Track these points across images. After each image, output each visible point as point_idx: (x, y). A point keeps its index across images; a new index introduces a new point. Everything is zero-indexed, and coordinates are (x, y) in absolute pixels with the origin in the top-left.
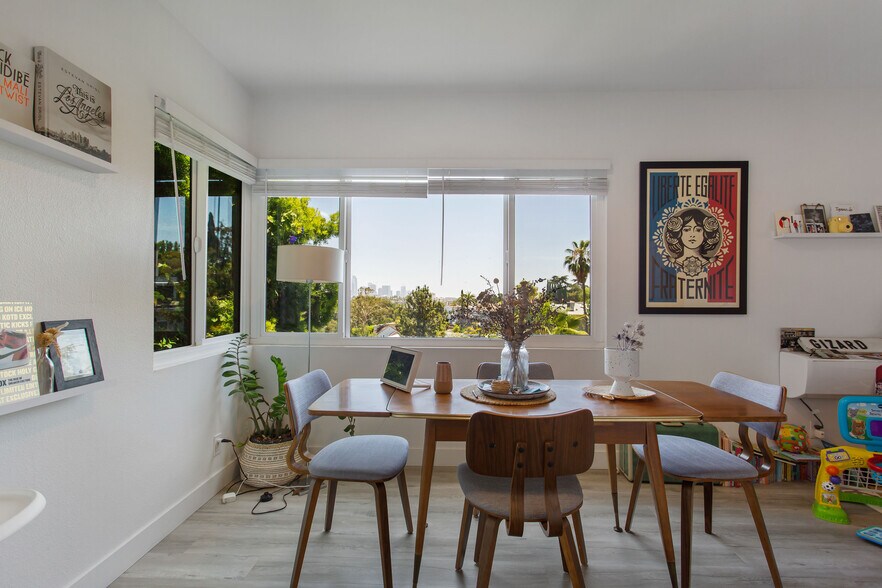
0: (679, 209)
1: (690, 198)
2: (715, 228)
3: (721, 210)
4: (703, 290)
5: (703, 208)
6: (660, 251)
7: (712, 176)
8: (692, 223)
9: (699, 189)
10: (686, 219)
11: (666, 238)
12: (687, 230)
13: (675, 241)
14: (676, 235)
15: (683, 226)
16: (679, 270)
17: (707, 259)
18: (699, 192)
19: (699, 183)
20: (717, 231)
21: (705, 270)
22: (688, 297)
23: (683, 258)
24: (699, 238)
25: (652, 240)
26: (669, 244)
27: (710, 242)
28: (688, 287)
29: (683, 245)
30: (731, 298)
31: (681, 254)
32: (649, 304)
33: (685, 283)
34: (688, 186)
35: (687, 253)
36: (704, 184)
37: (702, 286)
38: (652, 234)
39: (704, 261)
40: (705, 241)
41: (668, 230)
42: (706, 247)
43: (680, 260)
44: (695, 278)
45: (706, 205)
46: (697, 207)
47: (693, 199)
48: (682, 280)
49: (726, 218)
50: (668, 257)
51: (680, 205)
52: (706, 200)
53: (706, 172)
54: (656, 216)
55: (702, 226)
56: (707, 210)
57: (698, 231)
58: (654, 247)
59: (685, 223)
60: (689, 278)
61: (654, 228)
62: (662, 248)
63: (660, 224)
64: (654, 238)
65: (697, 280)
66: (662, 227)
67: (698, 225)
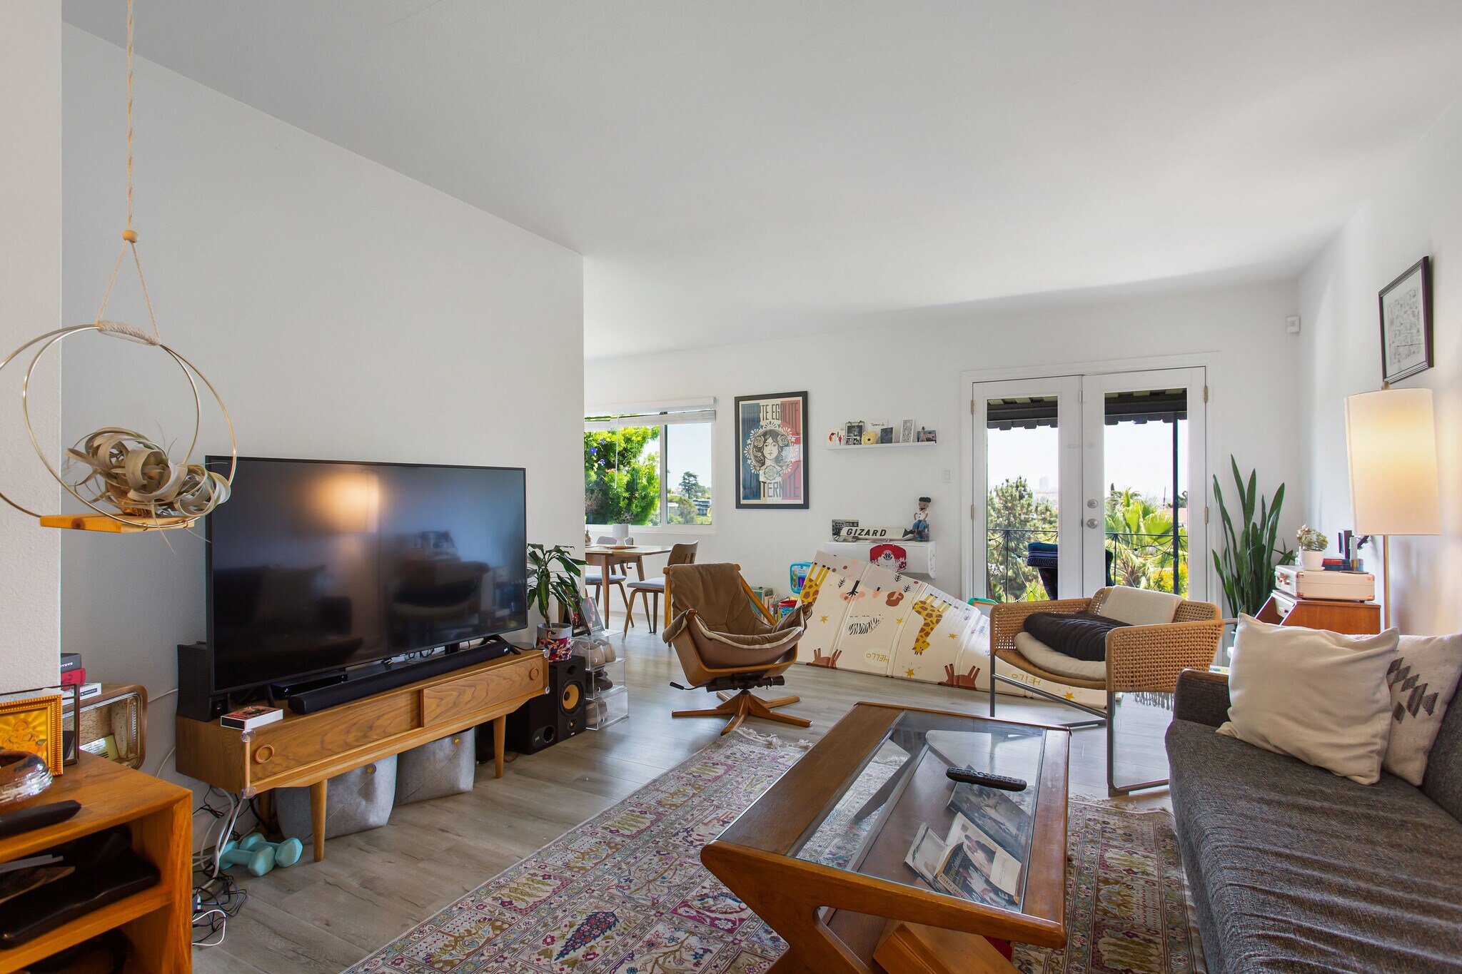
1: (768, 421)
2: (786, 442)
4: (778, 490)
5: (777, 428)
6: (749, 462)
7: (783, 404)
8: (770, 440)
9: (774, 414)
10: (766, 437)
11: (753, 452)
12: (767, 445)
13: (760, 454)
14: (760, 449)
15: (765, 442)
16: (762, 475)
17: (781, 466)
18: (774, 417)
19: (775, 410)
20: (787, 445)
21: (780, 475)
23: (765, 466)
24: (775, 451)
25: (744, 454)
26: (756, 457)
27: (782, 454)
29: (764, 457)
30: (799, 496)
31: (764, 463)
32: (743, 502)
34: (767, 412)
35: (768, 463)
36: (778, 410)
38: (743, 450)
39: (779, 468)
40: (779, 453)
41: (755, 446)
42: (780, 458)
43: (763, 468)
44: (773, 481)
46: (773, 428)
50: (755, 466)
51: (762, 427)
52: (779, 422)
53: (778, 401)
54: (746, 436)
55: (777, 442)
56: (780, 429)
57: (775, 446)
58: (745, 459)
59: (766, 440)
60: (769, 481)
61: (745, 445)
62: (750, 459)
63: (749, 442)
64: (745, 452)
65: (774, 483)
66: (750, 444)
67: (774, 442)
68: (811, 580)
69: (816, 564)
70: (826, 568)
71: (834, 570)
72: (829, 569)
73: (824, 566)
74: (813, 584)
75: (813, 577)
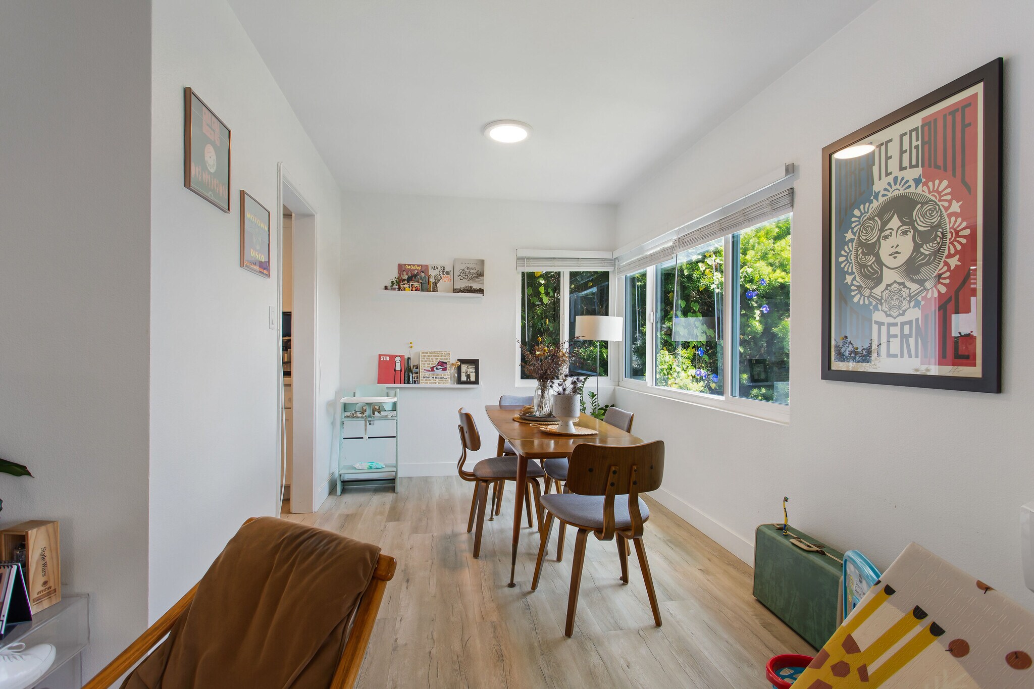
0: (875, 204)
1: (890, 179)
2: (935, 220)
3: (945, 183)
4: (912, 341)
5: (912, 190)
6: (849, 279)
7: (926, 123)
8: (895, 223)
9: (906, 156)
10: (886, 217)
11: (857, 256)
12: (886, 237)
13: (872, 259)
14: (871, 249)
15: (882, 230)
16: (876, 308)
17: (921, 283)
18: (906, 163)
19: (906, 146)
20: (939, 225)
21: (917, 304)
22: (889, 355)
23: (882, 287)
24: (906, 245)
25: (838, 264)
26: (862, 266)
27: (926, 250)
28: (890, 336)
29: (880, 264)
30: (967, 357)
31: (879, 280)
32: (837, 365)
33: (884, 329)
34: (888, 158)
35: (889, 276)
36: (914, 143)
37: (910, 335)
38: (838, 255)
39: (914, 287)
40: (917, 248)
41: (861, 244)
42: (920, 260)
43: (878, 291)
44: (900, 320)
45: (917, 182)
46: (902, 191)
47: (896, 179)
48: (880, 324)
49: (955, 196)
50: (859, 287)
51: (876, 197)
52: (917, 172)
53: (915, 121)
54: (844, 225)
55: (911, 223)
56: (919, 190)
57: (905, 233)
58: (842, 273)
59: (885, 224)
60: (891, 320)
61: (842, 243)
62: (852, 273)
63: (849, 236)
64: (841, 259)
65: (903, 324)
66: (852, 240)
67: (904, 224)
68: (850, 646)
69: (889, 591)
70: (927, 622)
71: (959, 649)
72: (936, 630)
73: (919, 613)
74: (854, 661)
75: (864, 637)
